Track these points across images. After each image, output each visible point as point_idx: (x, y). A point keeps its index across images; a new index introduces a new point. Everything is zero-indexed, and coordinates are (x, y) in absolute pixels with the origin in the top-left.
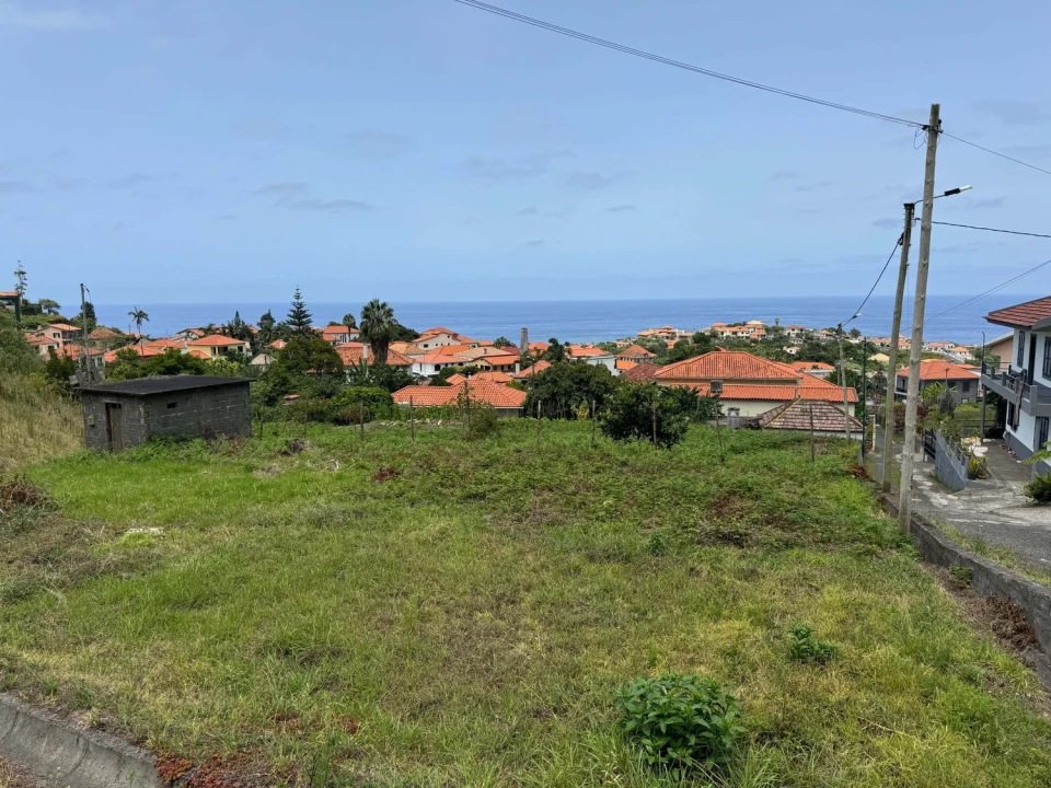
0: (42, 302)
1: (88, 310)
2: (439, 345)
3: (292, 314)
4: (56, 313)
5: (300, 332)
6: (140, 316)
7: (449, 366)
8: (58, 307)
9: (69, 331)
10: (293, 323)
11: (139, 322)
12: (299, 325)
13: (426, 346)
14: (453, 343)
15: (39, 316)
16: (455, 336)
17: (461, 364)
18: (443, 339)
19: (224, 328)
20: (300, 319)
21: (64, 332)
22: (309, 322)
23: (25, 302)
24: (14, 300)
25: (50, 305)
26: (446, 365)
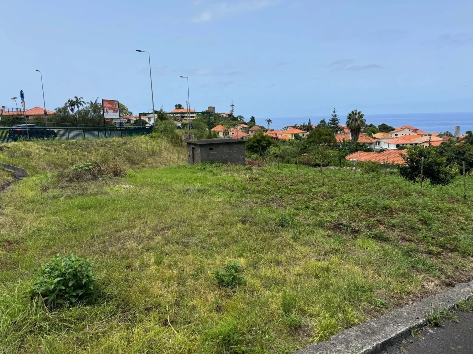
0: (239, 116)
1: (253, 119)
2: (404, 135)
3: (331, 119)
4: (243, 121)
5: (333, 127)
6: (269, 121)
7: (404, 145)
8: (243, 118)
9: (245, 127)
10: (331, 124)
11: (268, 124)
12: (334, 125)
13: (396, 135)
14: (412, 134)
15: (237, 122)
16: (415, 130)
17: (411, 144)
18: (407, 132)
19: (301, 126)
20: (335, 121)
21: (244, 128)
22: (338, 123)
23: (233, 116)
24: (230, 115)
25: (241, 117)
26: (403, 144)
